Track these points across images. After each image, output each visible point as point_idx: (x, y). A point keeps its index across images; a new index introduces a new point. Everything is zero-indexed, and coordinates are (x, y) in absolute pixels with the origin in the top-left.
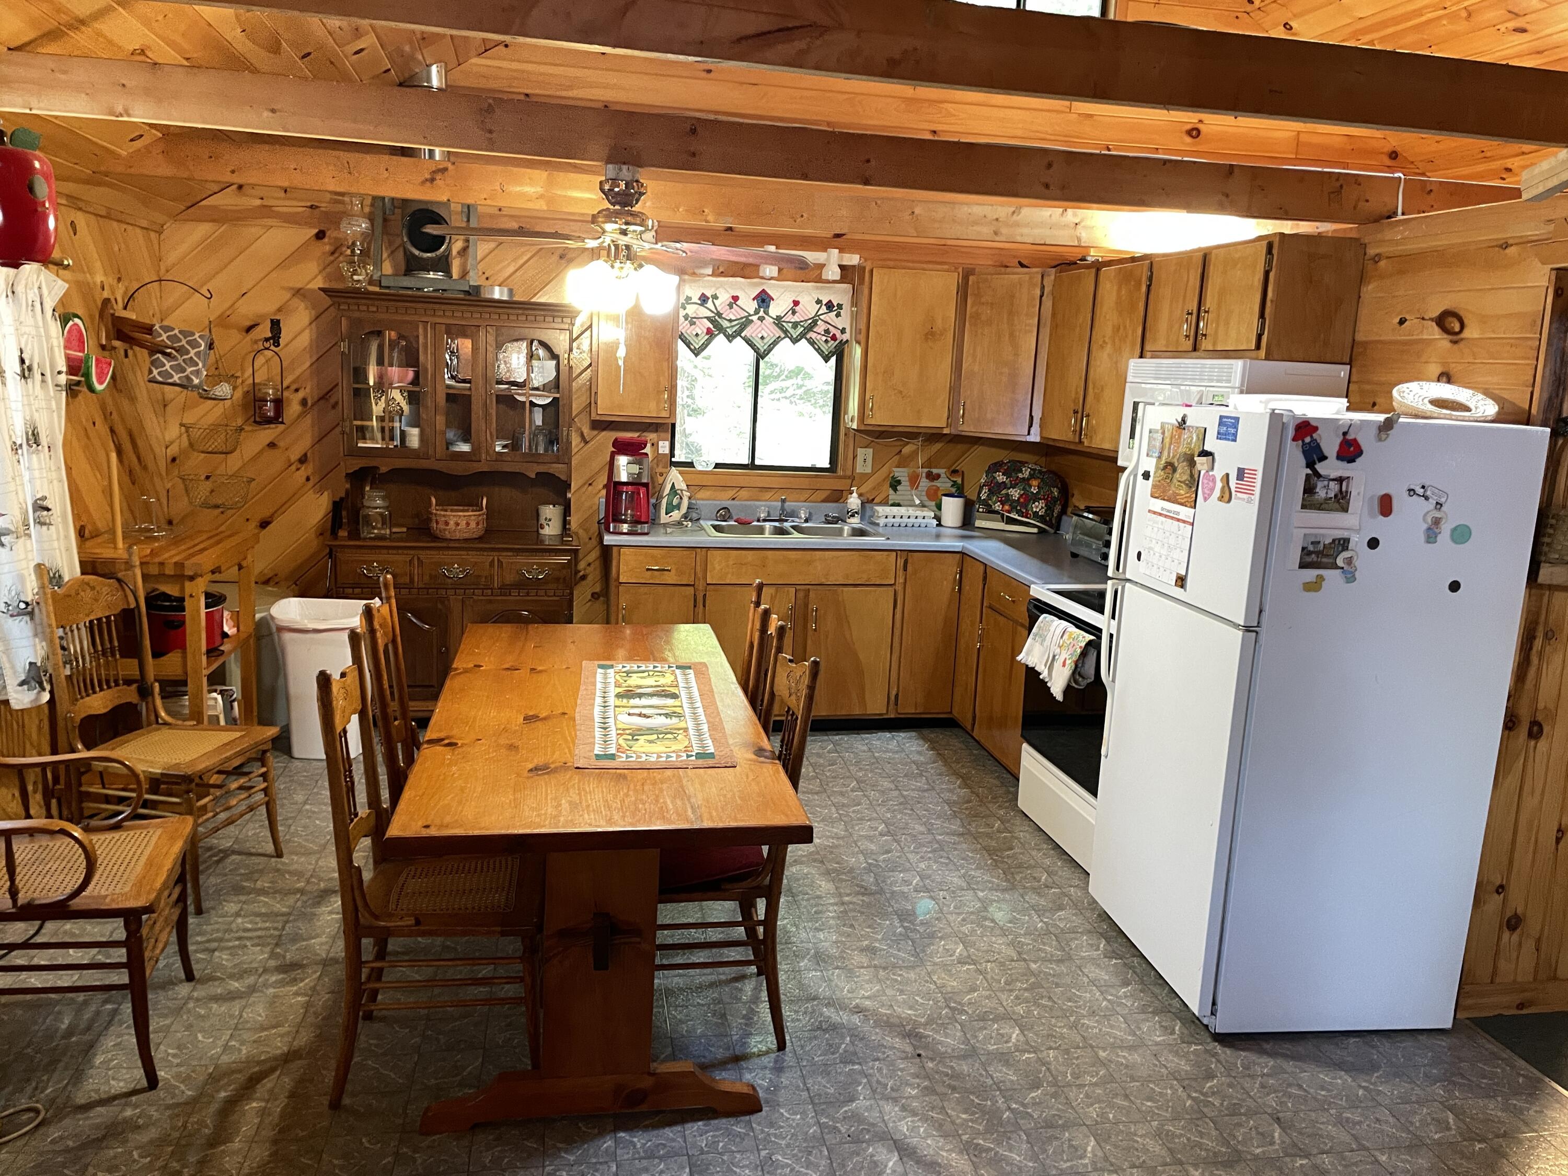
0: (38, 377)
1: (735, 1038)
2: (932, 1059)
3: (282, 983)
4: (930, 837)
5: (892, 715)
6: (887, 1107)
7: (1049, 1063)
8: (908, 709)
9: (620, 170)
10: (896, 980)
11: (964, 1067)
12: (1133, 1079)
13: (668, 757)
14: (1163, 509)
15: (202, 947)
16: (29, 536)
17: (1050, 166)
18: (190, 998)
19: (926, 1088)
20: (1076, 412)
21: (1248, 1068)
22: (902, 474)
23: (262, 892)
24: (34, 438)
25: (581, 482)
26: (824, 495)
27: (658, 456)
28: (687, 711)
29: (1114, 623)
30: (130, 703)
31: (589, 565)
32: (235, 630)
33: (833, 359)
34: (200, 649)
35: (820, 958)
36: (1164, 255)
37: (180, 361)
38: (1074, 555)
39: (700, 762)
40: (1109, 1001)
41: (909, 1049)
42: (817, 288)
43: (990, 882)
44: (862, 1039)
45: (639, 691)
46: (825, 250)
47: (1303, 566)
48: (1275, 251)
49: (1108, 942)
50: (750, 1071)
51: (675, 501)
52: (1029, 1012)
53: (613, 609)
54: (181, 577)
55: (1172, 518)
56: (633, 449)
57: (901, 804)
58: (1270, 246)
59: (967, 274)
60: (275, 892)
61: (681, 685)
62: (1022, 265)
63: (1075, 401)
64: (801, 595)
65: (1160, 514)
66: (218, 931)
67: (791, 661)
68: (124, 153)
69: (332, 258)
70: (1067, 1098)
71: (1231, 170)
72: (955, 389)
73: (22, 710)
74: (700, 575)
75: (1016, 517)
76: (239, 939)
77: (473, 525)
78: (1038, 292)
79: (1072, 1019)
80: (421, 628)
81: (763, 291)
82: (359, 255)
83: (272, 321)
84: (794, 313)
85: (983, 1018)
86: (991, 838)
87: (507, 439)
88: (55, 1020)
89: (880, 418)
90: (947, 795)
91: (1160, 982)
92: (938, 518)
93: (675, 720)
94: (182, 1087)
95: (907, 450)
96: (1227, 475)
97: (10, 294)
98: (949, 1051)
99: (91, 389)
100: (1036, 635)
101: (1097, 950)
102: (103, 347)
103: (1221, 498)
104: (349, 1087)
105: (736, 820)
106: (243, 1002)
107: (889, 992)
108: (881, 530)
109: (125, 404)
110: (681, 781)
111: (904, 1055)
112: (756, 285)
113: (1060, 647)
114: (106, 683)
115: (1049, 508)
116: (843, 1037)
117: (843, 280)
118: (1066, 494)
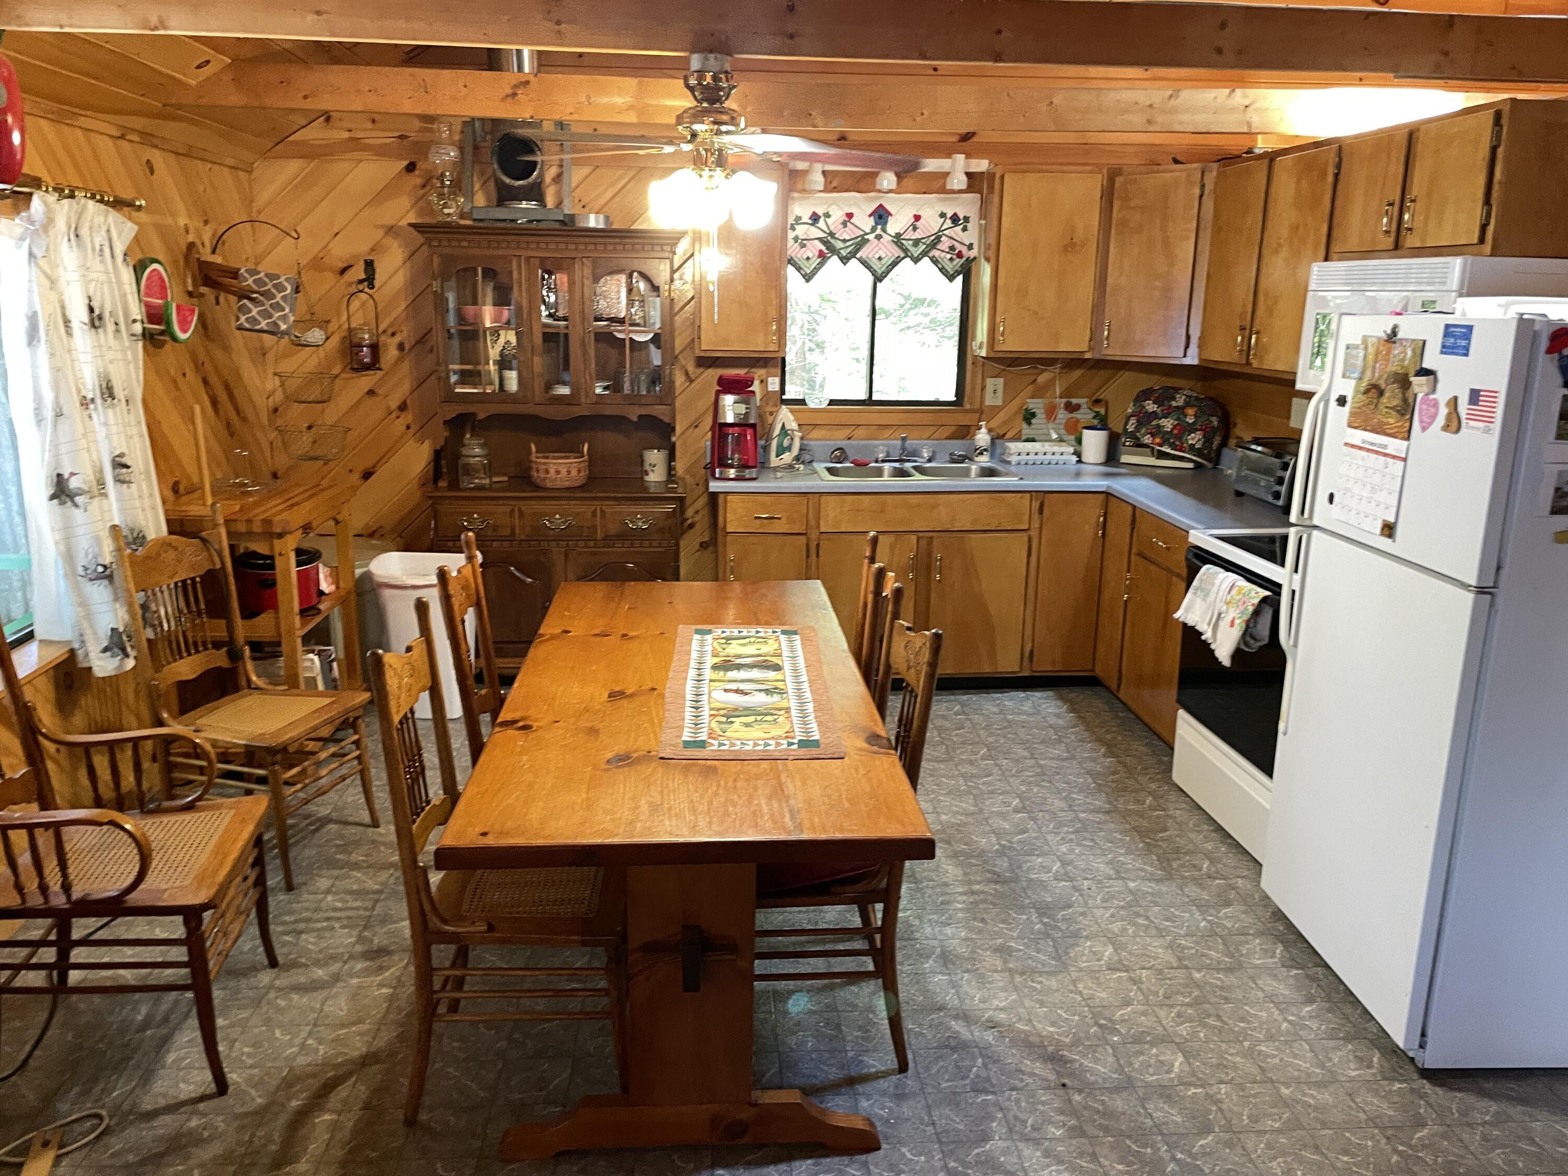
0: (110, 327)
1: (850, 1054)
2: (1080, 1091)
3: (367, 972)
4: (1071, 815)
5: (1026, 673)
6: (1027, 1151)
7: (1220, 1101)
8: (1045, 666)
9: (706, 59)
10: (1035, 989)
11: (1119, 1103)
12: (1324, 1125)
13: (766, 745)
14: (1364, 441)
15: (289, 928)
16: (105, 495)
17: (1223, 25)
18: (271, 987)
19: (1073, 1128)
20: (1243, 329)
21: (1466, 1115)
22: (1036, 405)
23: (356, 866)
24: (108, 392)
25: (686, 424)
26: (949, 431)
27: (767, 395)
28: (790, 686)
29: (1297, 577)
30: (219, 668)
31: (697, 512)
32: (333, 587)
33: (960, 279)
34: (292, 609)
35: (947, 959)
36: (1356, 137)
37: (267, 307)
38: (1239, 494)
39: (803, 752)
40: (1290, 1022)
41: (1052, 1077)
42: (942, 200)
43: (1142, 870)
44: (996, 1062)
45: (738, 661)
46: (949, 156)
47: (1555, 511)
48: (1505, 121)
49: (1286, 948)
50: (868, 1097)
51: (786, 443)
52: (1194, 1033)
53: (721, 559)
54: (271, 535)
55: (1377, 452)
56: (739, 387)
57: (1037, 775)
58: (1498, 116)
59: (1114, 174)
60: (368, 867)
61: (785, 653)
62: (1176, 161)
63: (1242, 316)
64: (924, 542)
65: (1360, 448)
66: (307, 909)
67: (909, 629)
68: (194, 83)
69: (423, 192)
70: (1244, 1148)
71: (1450, 21)
72: (1098, 308)
73: (103, 678)
74: (812, 522)
75: (1169, 451)
76: (328, 919)
77: (574, 473)
78: (1197, 191)
79: (1246, 1044)
80: (523, 582)
81: (881, 206)
82: (449, 186)
83: (366, 261)
84: (915, 229)
85: (1138, 1040)
86: (1142, 816)
87: (608, 380)
88: (132, 1010)
89: (1011, 344)
90: (1090, 765)
91: (1351, 999)
92: (1078, 454)
93: (776, 698)
94: (253, 1092)
95: (1042, 379)
96: (1455, 399)
97: (72, 237)
98: (1100, 1080)
99: (175, 339)
100: (1196, 589)
101: (1273, 956)
102: (190, 294)
103: (1446, 428)
104: (426, 1100)
105: (842, 830)
106: (325, 993)
107: (1028, 1003)
108: (1013, 469)
109: (218, 353)
110: (779, 778)
111: (1045, 1084)
112: (873, 199)
113: (1227, 603)
114: (195, 647)
115: (1208, 440)
116: (974, 1059)
117: (970, 189)
118: (1227, 425)
